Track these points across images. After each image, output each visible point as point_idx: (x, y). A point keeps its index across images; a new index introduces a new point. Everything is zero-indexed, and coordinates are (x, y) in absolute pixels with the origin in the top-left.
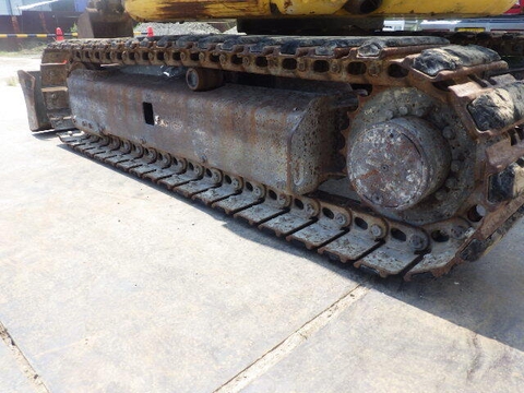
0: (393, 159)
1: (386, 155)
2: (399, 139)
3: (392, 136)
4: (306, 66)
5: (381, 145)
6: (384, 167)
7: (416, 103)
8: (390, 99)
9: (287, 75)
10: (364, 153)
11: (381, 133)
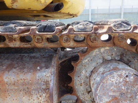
0: (128, 89)
1: (123, 88)
2: (132, 77)
3: (127, 76)
4: (42, 40)
5: (120, 82)
6: (122, 94)
7: (114, 53)
8: (98, 53)
9: (26, 46)
10: (108, 90)
11: (120, 76)
